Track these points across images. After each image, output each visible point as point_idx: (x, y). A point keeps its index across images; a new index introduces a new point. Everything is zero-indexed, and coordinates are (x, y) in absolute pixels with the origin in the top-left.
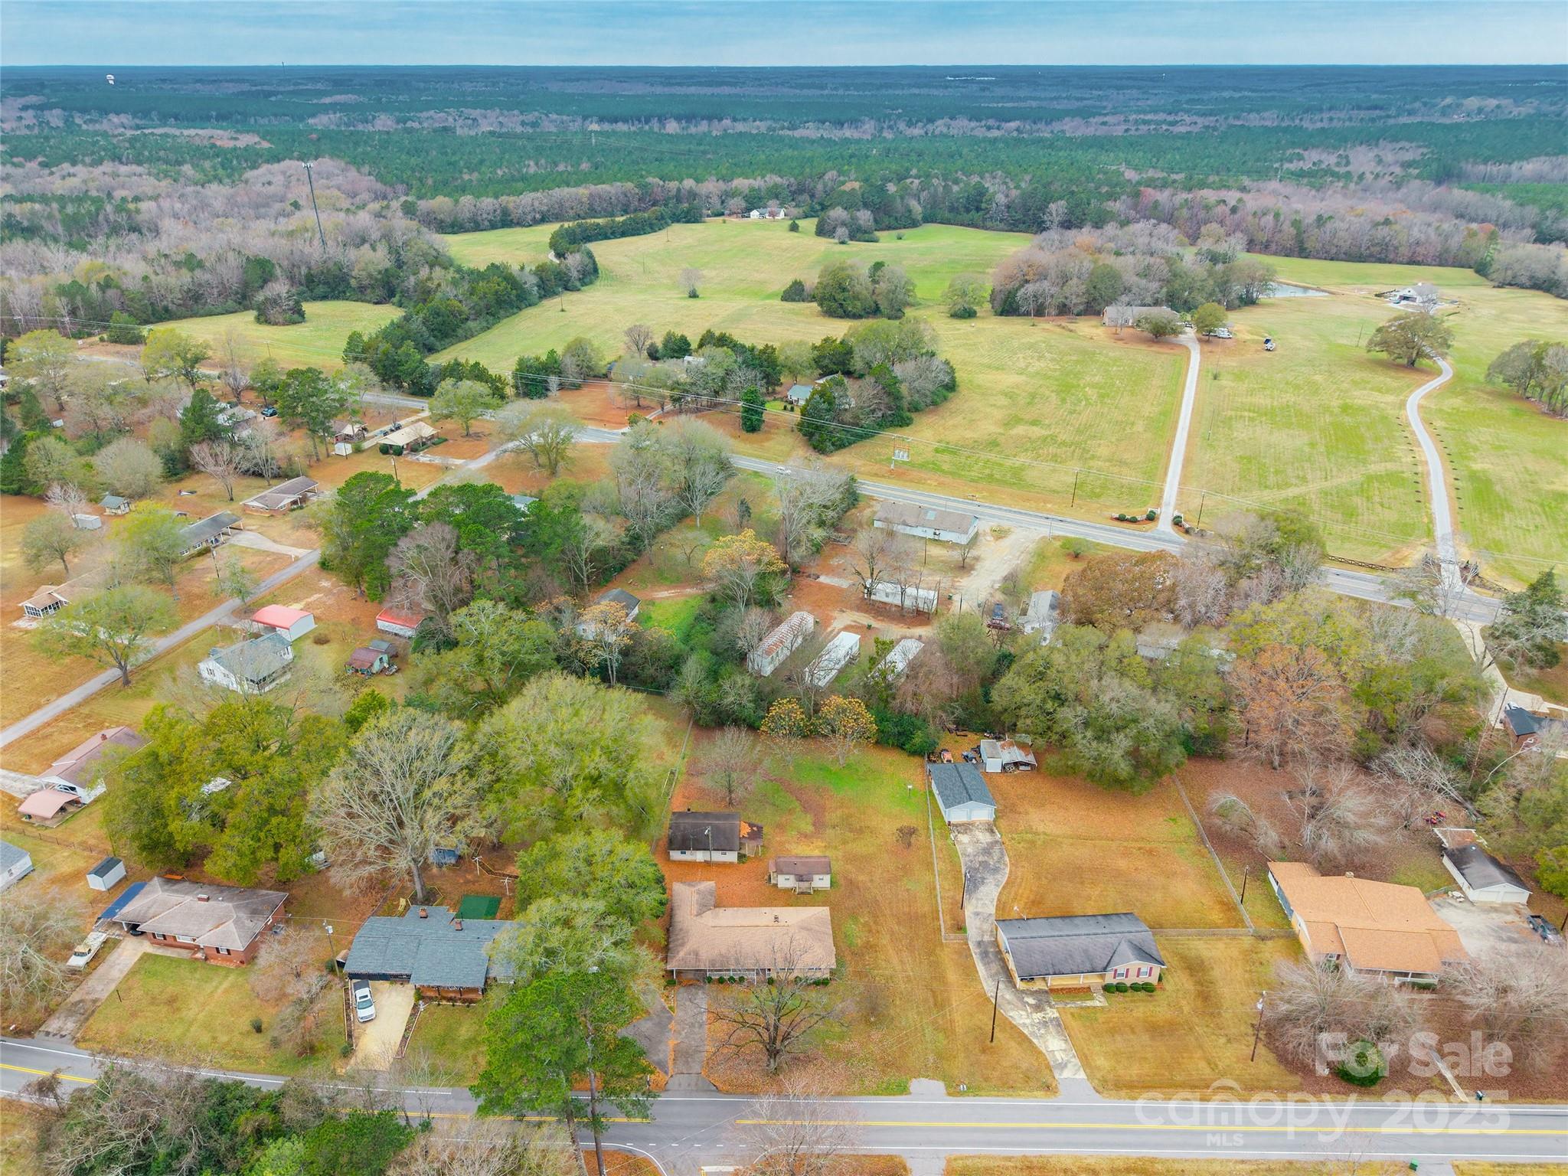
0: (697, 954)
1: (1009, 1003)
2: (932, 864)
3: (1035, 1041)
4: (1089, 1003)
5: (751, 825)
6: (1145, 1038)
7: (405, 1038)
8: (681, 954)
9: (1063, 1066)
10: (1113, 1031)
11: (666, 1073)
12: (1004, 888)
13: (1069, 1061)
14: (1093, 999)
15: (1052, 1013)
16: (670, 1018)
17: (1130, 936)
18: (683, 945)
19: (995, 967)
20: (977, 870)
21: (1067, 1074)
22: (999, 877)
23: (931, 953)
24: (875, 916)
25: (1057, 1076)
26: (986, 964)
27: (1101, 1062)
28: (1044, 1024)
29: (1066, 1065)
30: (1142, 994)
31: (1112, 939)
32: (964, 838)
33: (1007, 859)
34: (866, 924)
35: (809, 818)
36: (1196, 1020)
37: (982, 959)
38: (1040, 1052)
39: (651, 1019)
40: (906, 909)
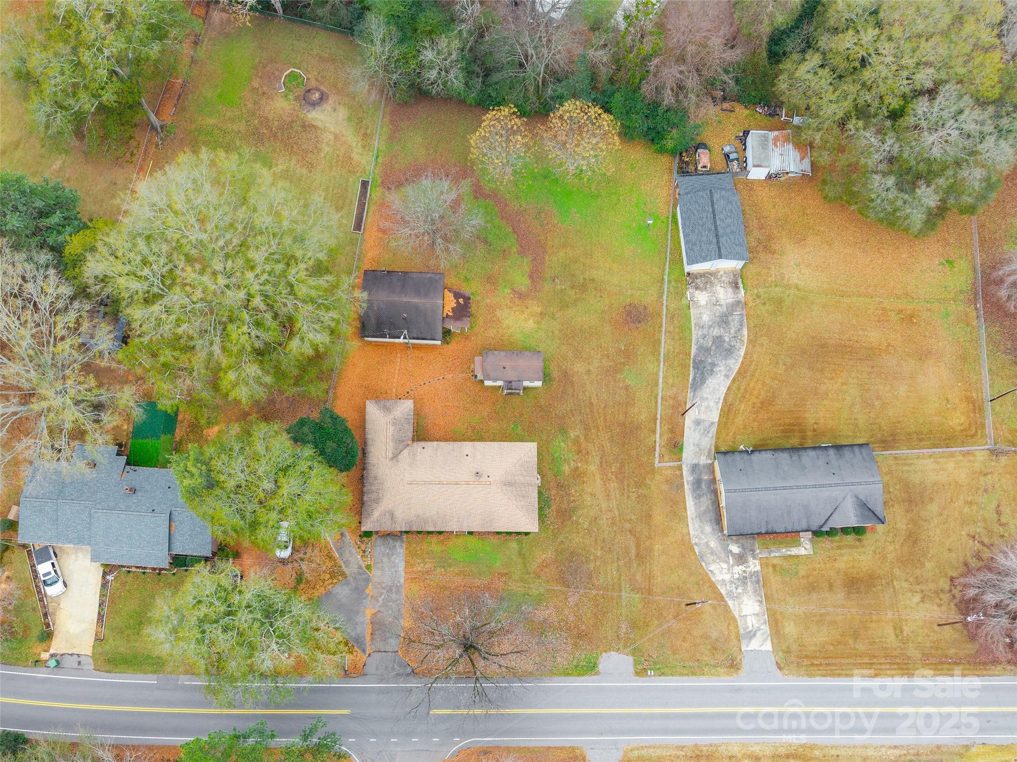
0: (392, 515)
1: (712, 553)
2: (659, 342)
3: (730, 603)
4: (794, 551)
5: (457, 295)
6: (840, 596)
7: (100, 617)
8: (376, 514)
9: (751, 635)
10: (812, 587)
11: (364, 651)
12: (734, 380)
13: (759, 629)
14: (799, 545)
15: (754, 565)
16: (368, 580)
17: (857, 489)
18: (377, 501)
19: (706, 501)
20: (708, 350)
21: (754, 645)
22: (731, 361)
23: (640, 484)
24: (587, 428)
25: (744, 648)
26: (698, 497)
27: (790, 629)
28: (743, 580)
29: (755, 635)
30: (850, 538)
31: (836, 493)
32: (702, 297)
33: (745, 332)
34: (577, 442)
35: (526, 264)
36: (897, 571)
37: (694, 491)
38: (734, 619)
39: (348, 583)
40: (621, 418)
